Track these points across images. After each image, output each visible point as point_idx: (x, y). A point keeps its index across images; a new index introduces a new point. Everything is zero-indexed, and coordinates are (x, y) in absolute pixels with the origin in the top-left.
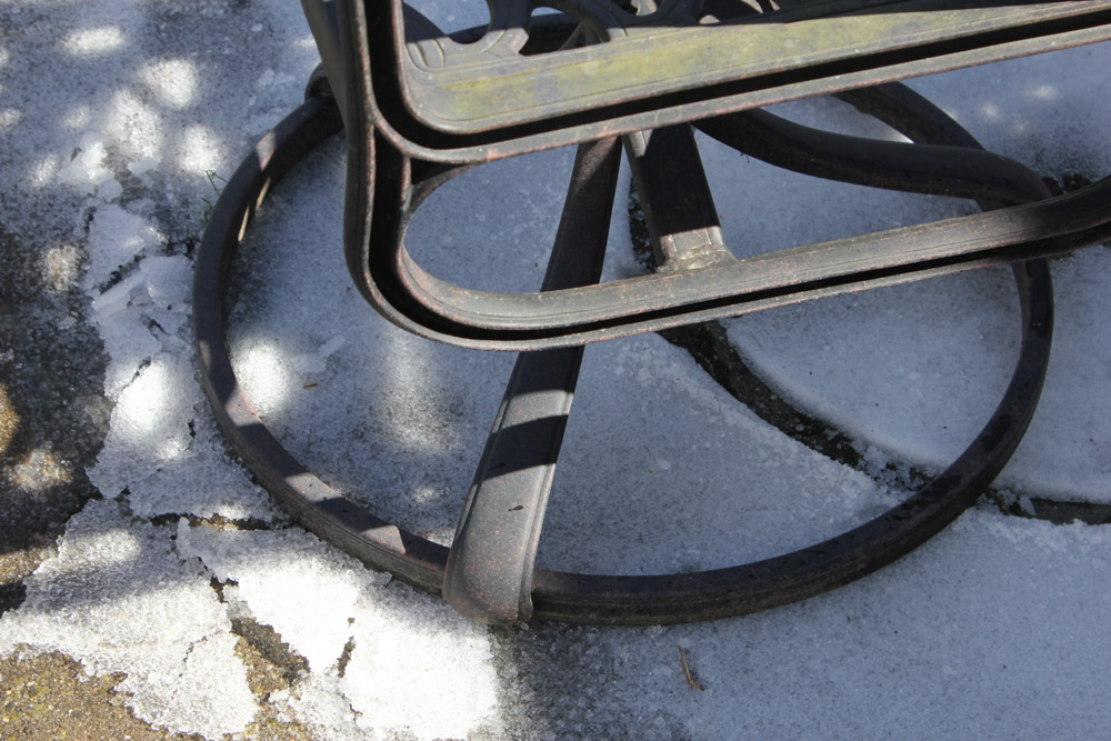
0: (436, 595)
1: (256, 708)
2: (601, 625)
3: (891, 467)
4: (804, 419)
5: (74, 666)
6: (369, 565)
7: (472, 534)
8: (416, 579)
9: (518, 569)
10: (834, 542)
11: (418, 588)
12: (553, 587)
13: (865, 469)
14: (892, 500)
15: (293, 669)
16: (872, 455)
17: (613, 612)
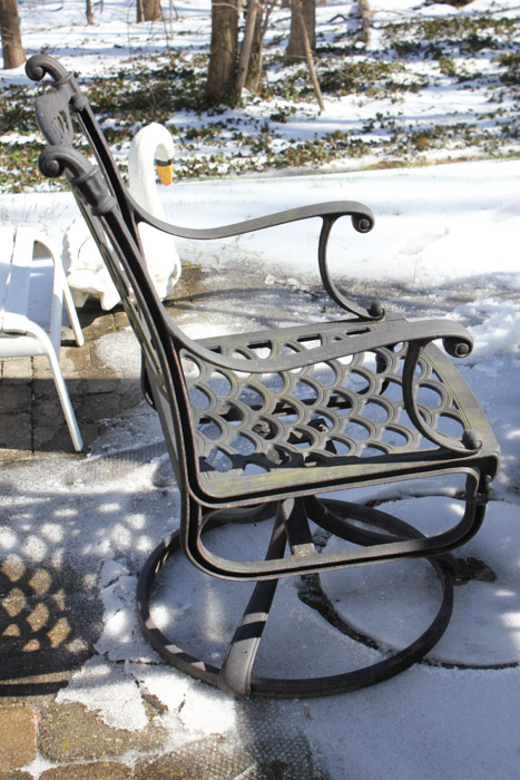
0: (216, 687)
1: (147, 722)
2: (276, 698)
3: (389, 651)
4: (360, 636)
5: (84, 707)
6: (193, 677)
7: (229, 661)
8: (210, 681)
9: (245, 674)
10: (362, 670)
11: (210, 685)
12: (258, 683)
13: (381, 651)
14: (385, 658)
15: (162, 710)
16: (384, 647)
17: (280, 692)
